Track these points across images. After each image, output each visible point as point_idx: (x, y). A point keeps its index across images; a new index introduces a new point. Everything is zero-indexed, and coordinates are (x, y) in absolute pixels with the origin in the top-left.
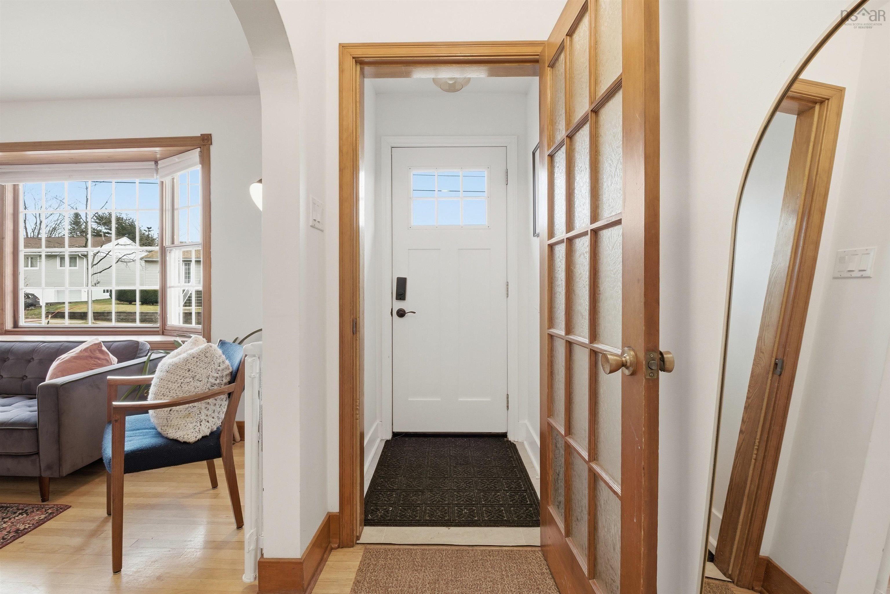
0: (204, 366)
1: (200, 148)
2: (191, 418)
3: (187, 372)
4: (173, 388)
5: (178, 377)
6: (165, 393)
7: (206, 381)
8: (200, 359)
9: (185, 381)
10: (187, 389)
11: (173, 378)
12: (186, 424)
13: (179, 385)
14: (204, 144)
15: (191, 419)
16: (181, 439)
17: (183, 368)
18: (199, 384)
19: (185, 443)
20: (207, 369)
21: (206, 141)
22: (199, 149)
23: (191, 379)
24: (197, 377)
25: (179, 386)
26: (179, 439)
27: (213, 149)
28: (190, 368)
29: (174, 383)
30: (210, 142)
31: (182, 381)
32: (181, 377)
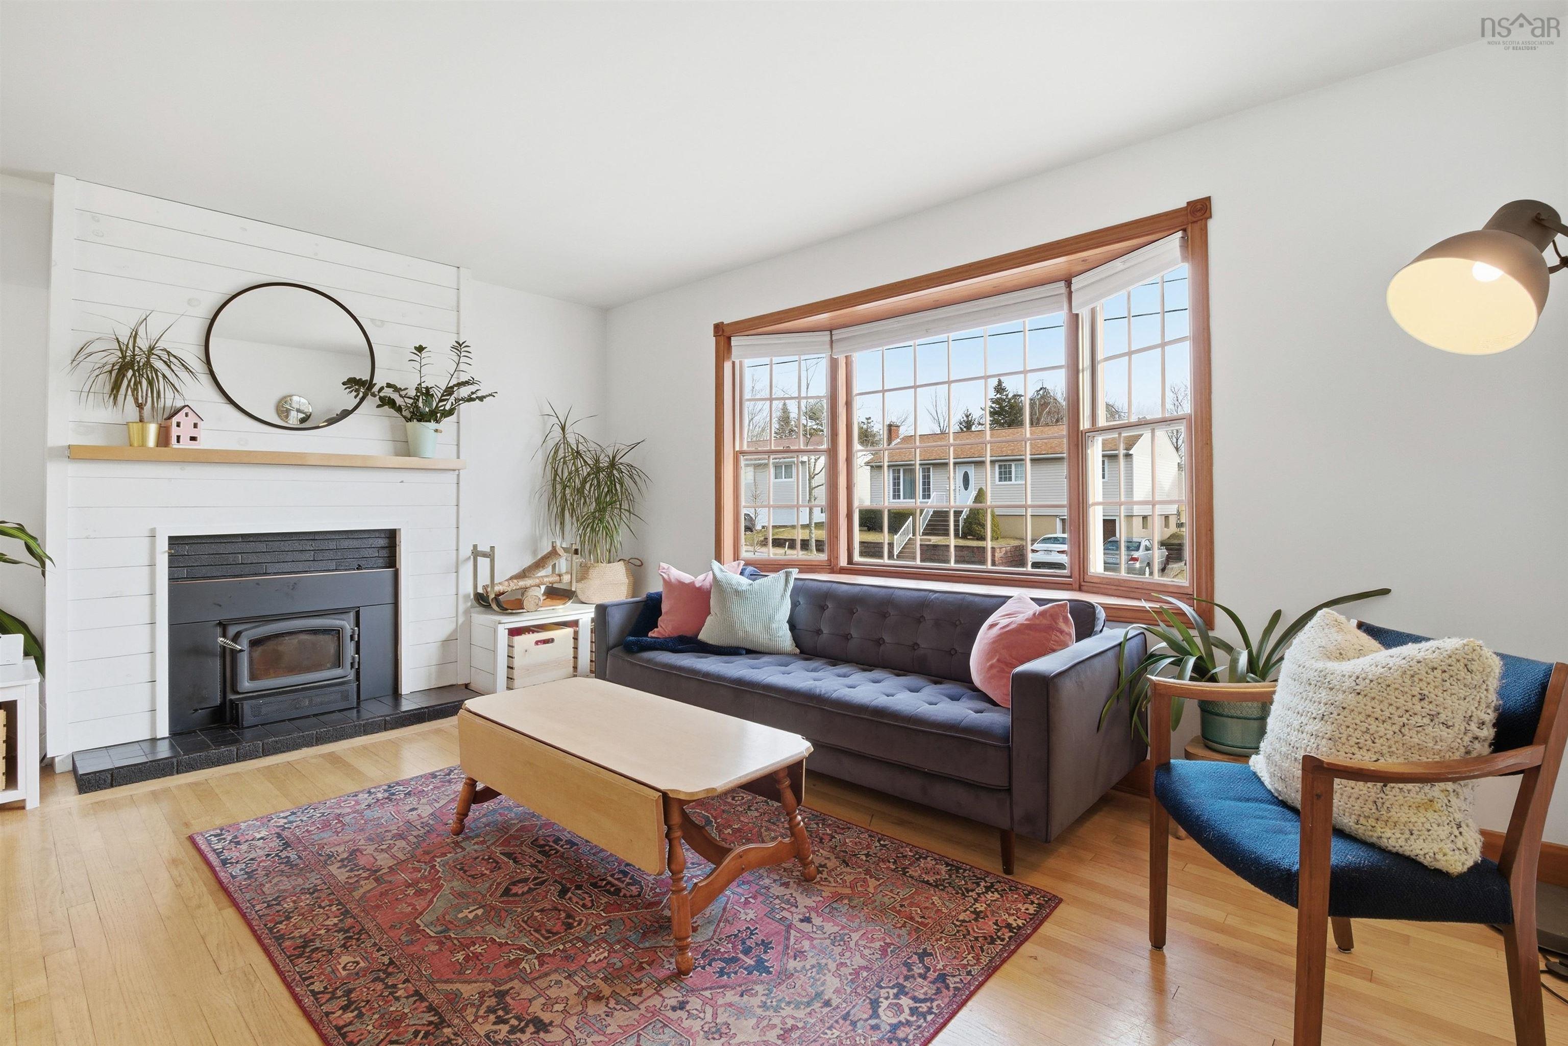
0: (1462, 693)
1: (1184, 230)
2: (1435, 811)
3: (1416, 702)
4: (1381, 734)
5: (1392, 709)
6: (1362, 741)
7: (1463, 728)
8: (1454, 674)
9: (1412, 722)
10: (1416, 740)
11: (1378, 710)
12: (1428, 826)
13: (1396, 728)
14: (1195, 220)
15: (1436, 815)
16: (1427, 861)
17: (1406, 689)
18: (1444, 733)
19: (1438, 872)
20: (1466, 701)
21: (1199, 214)
22: (1180, 234)
23: (1426, 720)
24: (1443, 717)
25: (1397, 731)
26: (1421, 859)
27: (1213, 226)
28: (1426, 692)
29: (1384, 722)
30: (1207, 215)
31: (1404, 720)
32: (1400, 712)
